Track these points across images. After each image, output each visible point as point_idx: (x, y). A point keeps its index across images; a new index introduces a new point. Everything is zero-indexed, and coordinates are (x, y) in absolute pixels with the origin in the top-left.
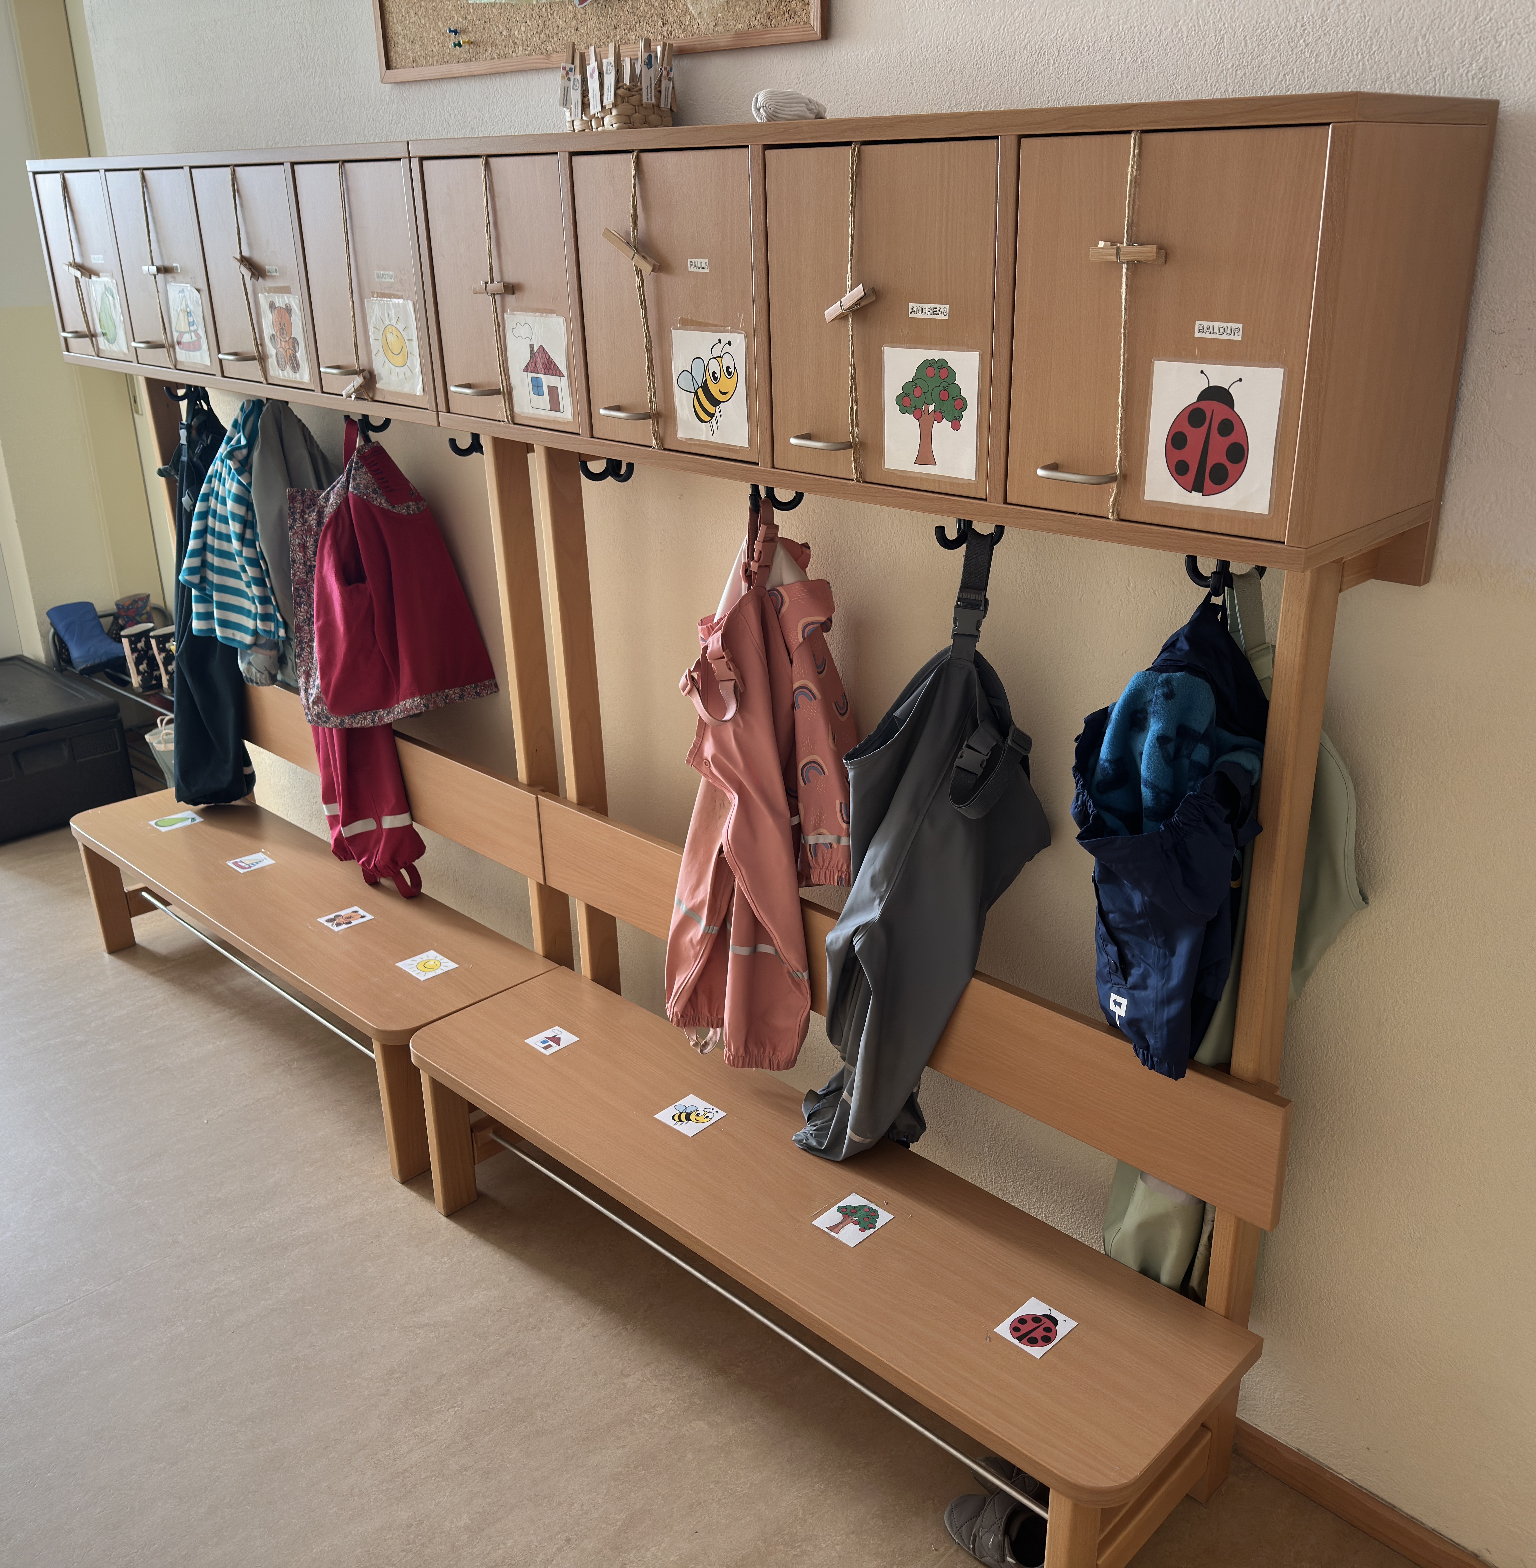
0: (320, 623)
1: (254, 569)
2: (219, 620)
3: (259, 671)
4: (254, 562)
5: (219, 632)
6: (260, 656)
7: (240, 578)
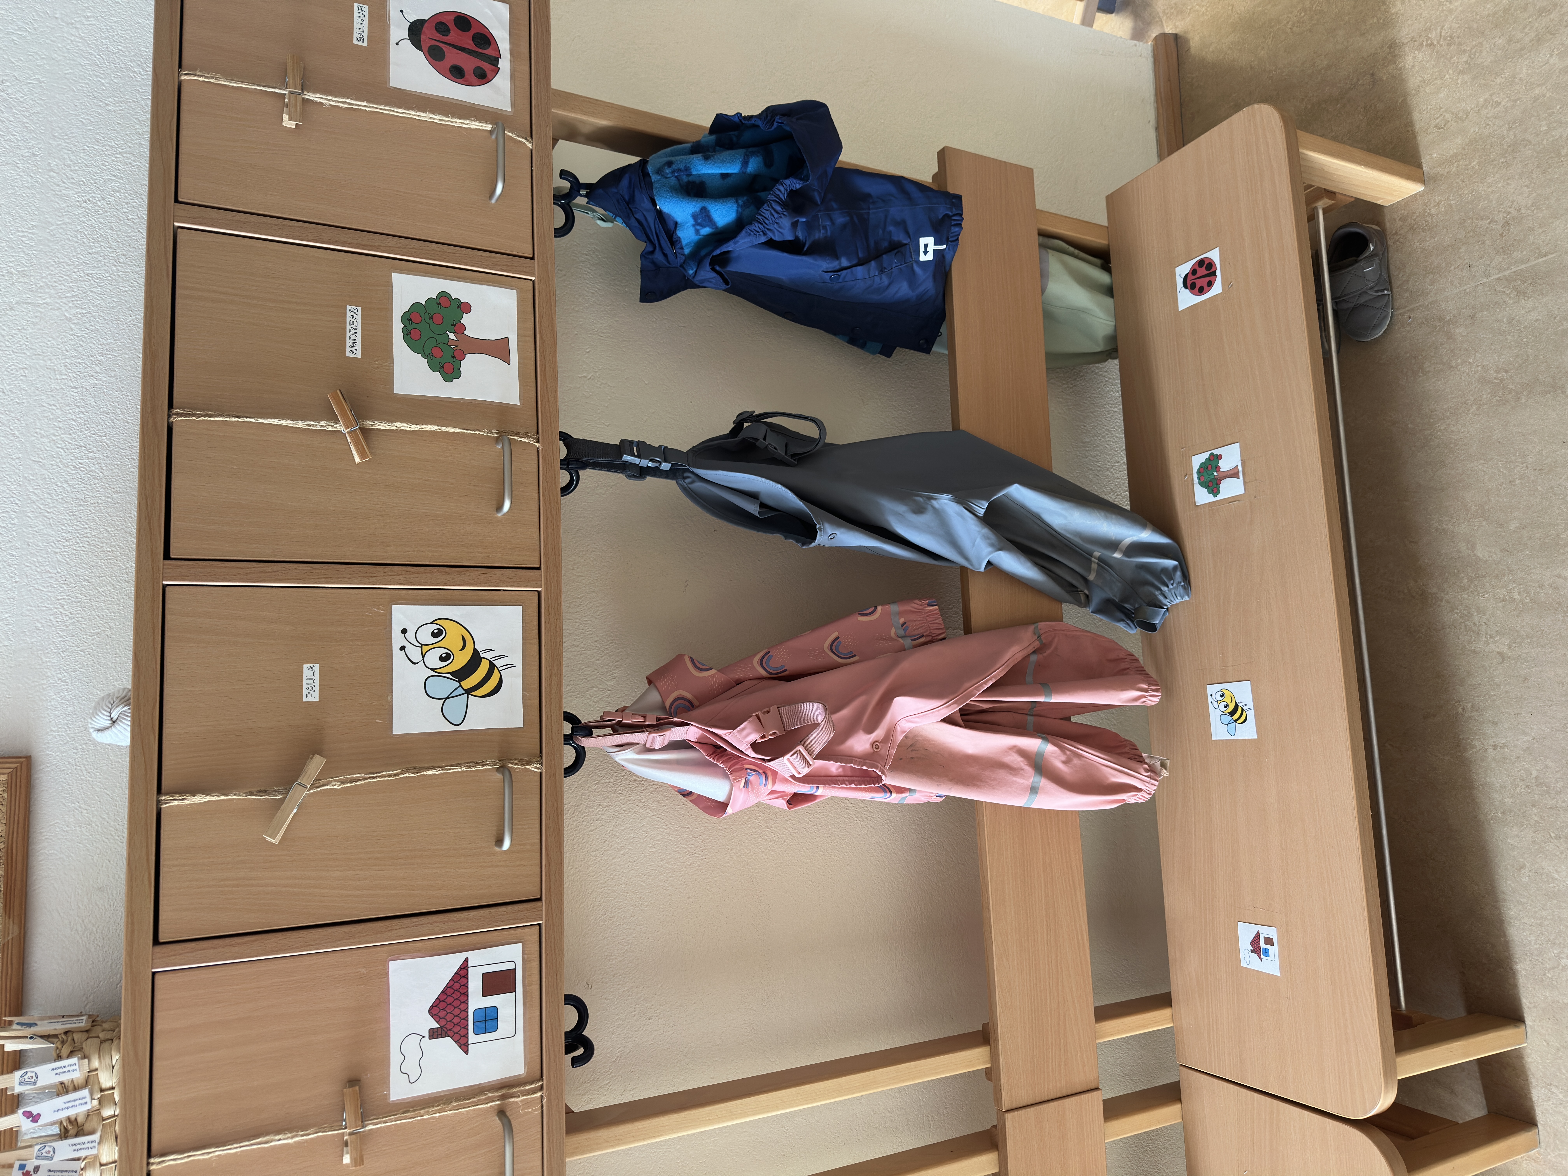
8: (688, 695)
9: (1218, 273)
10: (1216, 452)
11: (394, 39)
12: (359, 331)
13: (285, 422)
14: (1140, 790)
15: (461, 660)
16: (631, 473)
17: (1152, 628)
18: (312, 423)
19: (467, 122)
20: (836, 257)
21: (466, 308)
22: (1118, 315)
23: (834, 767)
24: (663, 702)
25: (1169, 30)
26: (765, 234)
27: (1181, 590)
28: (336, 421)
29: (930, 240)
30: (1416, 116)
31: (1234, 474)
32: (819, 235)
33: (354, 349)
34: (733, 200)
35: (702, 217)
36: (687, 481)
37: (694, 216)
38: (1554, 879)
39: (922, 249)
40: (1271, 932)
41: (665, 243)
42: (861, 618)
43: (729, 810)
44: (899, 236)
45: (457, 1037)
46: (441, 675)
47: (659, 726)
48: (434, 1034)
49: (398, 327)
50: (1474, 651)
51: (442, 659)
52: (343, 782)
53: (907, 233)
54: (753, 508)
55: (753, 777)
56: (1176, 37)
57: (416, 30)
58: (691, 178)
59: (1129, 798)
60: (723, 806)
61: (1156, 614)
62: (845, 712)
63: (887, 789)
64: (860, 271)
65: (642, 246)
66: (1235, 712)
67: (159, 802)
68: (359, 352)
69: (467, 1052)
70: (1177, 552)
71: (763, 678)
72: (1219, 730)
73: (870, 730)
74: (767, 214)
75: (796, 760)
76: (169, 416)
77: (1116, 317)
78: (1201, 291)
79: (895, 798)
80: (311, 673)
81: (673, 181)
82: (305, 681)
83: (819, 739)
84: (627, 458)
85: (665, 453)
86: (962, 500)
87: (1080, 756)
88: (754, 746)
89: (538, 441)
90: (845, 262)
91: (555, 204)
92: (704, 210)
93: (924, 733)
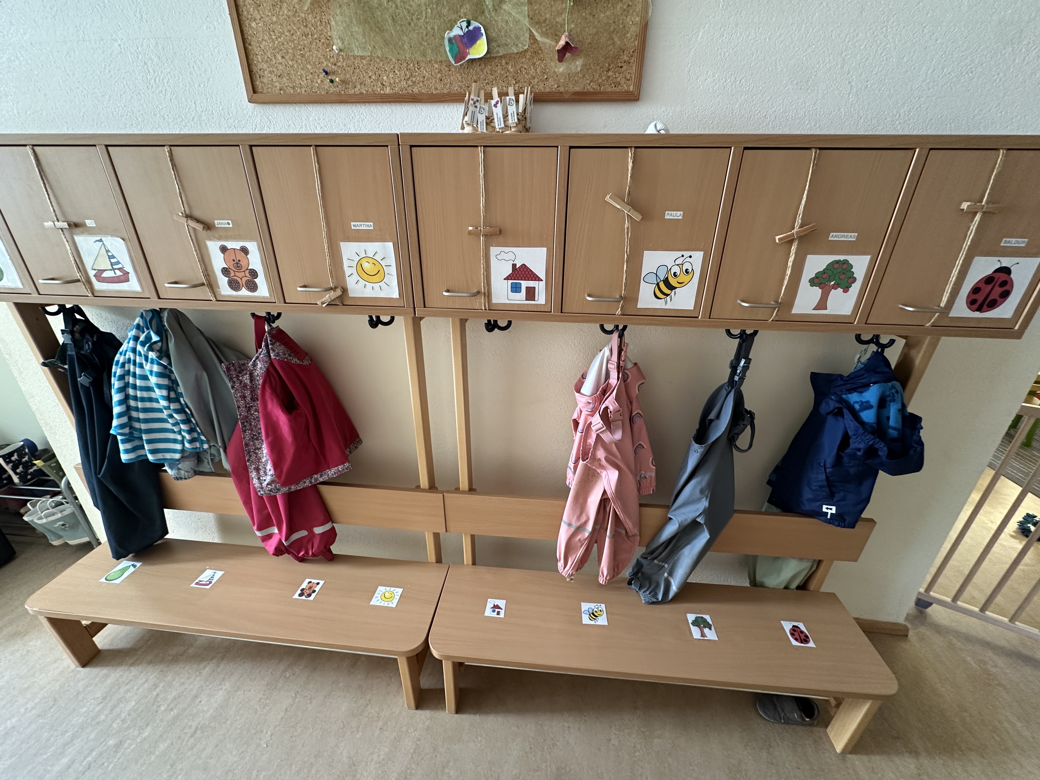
0: (270, 439)
1: (181, 415)
2: (148, 450)
3: (187, 472)
4: (181, 411)
5: (150, 457)
6: (187, 463)
7: (169, 422)
8: (628, 381)
9: (802, 645)
10: (713, 628)
11: (1001, 259)
12: (843, 239)
13: (803, 202)
14: (564, 569)
15: (673, 281)
16: (734, 362)
17: (630, 583)
18: (801, 216)
19: (948, 294)
20: (834, 466)
21: (846, 290)
22: (774, 590)
23: (592, 441)
24: (627, 369)
25: (911, 633)
26: (854, 435)
27: (647, 600)
28: (800, 228)
29: (834, 511)
30: (878, 758)
31: (703, 635)
32: (846, 460)
33: (834, 237)
34: (876, 421)
35: (866, 406)
36: (727, 388)
37: (867, 402)
38: (513, 742)
39: (829, 507)
40: (502, 615)
41: (848, 386)
42: (651, 459)
43: (577, 394)
44: (837, 497)
45: (511, 275)
46: (667, 272)
47: (619, 368)
48: (514, 266)
49: (842, 258)
50: (611, 727)
51: (675, 273)
52: (628, 228)
53: (839, 501)
54: (712, 416)
55: (591, 406)
56: (906, 636)
57: (1006, 271)
58: (888, 402)
59: (561, 564)
60: (578, 391)
61: (636, 586)
62: (614, 449)
63: (576, 462)
64: (823, 477)
65: (846, 375)
66: (593, 615)
67: (631, 147)
68: (832, 239)
69: (505, 279)
70: (665, 600)
71: (631, 413)
72: (585, 606)
73: (606, 459)
74: (868, 437)
75: (600, 425)
76: (815, 148)
77: (773, 589)
78: (792, 634)
79: (571, 465)
80: (678, 215)
81: (888, 393)
82: (675, 212)
83: (607, 437)
84: (743, 361)
85: (742, 379)
86: (705, 512)
87: (581, 547)
88: (607, 408)
89: (772, 321)
90: (828, 470)
91: (874, 335)
92: (871, 407)
93: (599, 481)
